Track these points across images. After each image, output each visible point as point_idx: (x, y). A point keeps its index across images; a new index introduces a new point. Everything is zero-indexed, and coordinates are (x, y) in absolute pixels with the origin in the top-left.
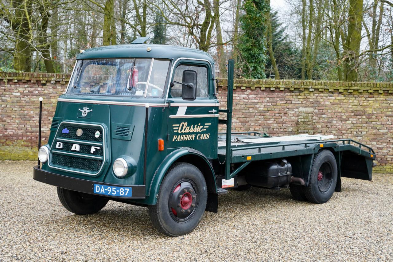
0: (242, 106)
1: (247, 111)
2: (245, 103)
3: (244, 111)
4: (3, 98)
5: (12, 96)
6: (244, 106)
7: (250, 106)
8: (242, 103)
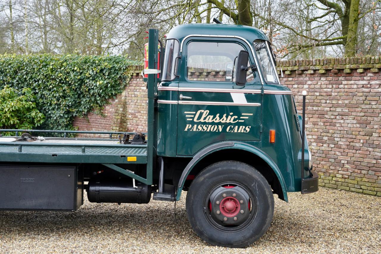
0: (361, 98)
1: (368, 106)
2: (364, 94)
3: (363, 106)
4: (135, 93)
5: (141, 90)
6: (364, 98)
7: (371, 98)
8: (361, 94)
